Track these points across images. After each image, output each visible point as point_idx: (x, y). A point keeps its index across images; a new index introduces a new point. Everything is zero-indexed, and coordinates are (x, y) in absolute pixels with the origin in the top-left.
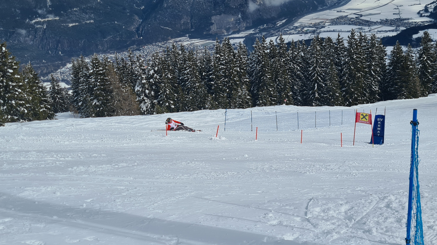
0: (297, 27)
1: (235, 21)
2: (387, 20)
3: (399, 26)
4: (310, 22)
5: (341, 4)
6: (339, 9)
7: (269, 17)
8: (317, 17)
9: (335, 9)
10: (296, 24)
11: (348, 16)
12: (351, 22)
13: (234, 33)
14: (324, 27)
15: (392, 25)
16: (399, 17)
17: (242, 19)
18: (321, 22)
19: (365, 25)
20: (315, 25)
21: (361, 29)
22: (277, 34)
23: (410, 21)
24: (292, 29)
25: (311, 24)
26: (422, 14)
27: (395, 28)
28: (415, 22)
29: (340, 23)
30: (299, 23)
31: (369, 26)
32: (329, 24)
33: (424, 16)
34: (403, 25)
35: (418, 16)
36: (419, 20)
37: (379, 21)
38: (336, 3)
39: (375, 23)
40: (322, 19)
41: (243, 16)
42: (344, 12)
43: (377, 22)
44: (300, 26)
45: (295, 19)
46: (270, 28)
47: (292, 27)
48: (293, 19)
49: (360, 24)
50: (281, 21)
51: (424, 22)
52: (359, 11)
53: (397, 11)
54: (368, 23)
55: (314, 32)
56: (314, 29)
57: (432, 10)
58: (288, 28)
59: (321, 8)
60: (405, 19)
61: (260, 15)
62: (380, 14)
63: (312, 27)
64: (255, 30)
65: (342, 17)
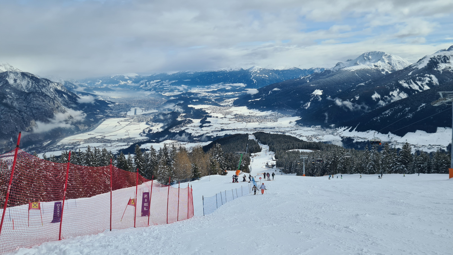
0: (59, 146)
1: (7, 143)
2: (121, 139)
3: (129, 142)
4: (69, 142)
5: (91, 129)
6: (89, 133)
7: (36, 139)
8: (74, 138)
9: (87, 133)
10: (59, 144)
11: (96, 137)
12: (98, 141)
13: (6, 152)
14: (79, 145)
15: (125, 142)
16: (129, 137)
17: (14, 142)
18: (77, 142)
19: (108, 143)
20: (73, 144)
21: (105, 145)
22: (44, 151)
23: (136, 139)
24: (56, 147)
25: (70, 143)
26: (142, 135)
27: (127, 143)
28: (138, 140)
29: (91, 142)
30: (61, 143)
31: (110, 143)
32: (83, 143)
33: (143, 136)
34: (132, 141)
35: (139, 136)
36: (141, 138)
37: (117, 139)
38: (87, 129)
39: (114, 141)
40: (78, 140)
41: (14, 139)
42: (93, 134)
43: (115, 140)
44: (62, 145)
45: (57, 140)
46: (38, 147)
47: (55, 146)
48: (56, 140)
49: (104, 142)
50: (47, 142)
51: (143, 139)
52: (103, 134)
53: (127, 134)
54: (110, 141)
55: (72, 148)
56: (72, 146)
57: (147, 132)
58: (52, 147)
59: (77, 133)
60: (132, 138)
61: (29, 138)
62: (117, 135)
63: (71, 145)
64: (25, 149)
65: (92, 138)
